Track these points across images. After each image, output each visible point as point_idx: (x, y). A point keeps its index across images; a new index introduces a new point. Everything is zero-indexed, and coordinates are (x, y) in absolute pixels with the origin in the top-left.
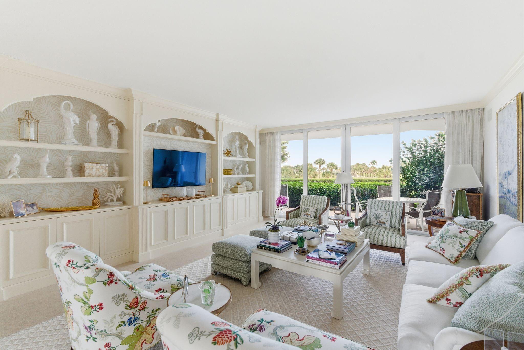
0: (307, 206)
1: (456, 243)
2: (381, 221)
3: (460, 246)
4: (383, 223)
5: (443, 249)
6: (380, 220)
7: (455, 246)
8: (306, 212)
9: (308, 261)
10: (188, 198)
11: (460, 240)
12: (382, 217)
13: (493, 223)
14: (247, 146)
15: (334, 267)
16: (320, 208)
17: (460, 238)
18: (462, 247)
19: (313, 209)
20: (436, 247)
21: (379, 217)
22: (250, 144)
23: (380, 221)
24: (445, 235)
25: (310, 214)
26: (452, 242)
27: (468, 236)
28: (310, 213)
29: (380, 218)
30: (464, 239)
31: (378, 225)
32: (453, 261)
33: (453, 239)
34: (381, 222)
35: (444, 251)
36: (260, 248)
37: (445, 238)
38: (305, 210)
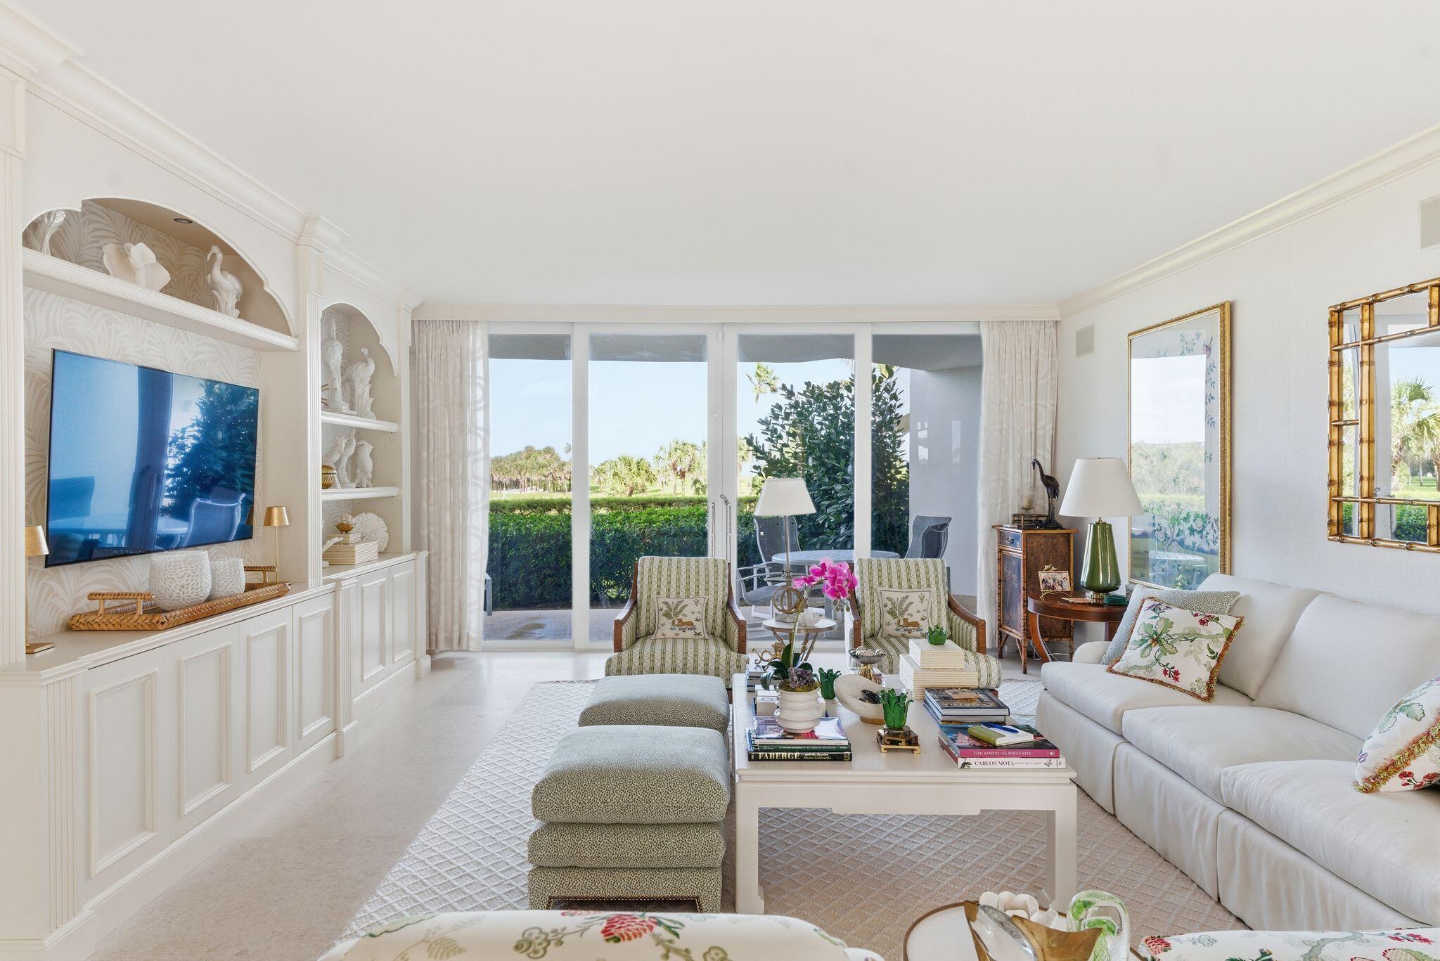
0: (668, 597)
1: (1202, 651)
2: (910, 620)
3: (1211, 655)
4: (916, 624)
5: (1173, 670)
6: (906, 616)
7: (1200, 657)
8: (676, 615)
9: (964, 764)
10: (210, 608)
11: (1207, 641)
12: (910, 610)
13: (1237, 594)
14: (372, 367)
15: (1051, 767)
16: (716, 599)
17: (1208, 637)
18: (1213, 658)
19: (697, 603)
20: (1148, 668)
21: (904, 607)
22: (382, 358)
23: (905, 620)
24: (1164, 635)
25: (690, 623)
26: (1193, 648)
27: (1221, 631)
28: (691, 618)
29: (906, 613)
30: (1214, 638)
31: (902, 631)
32: (1204, 695)
33: (1192, 641)
34: (909, 624)
35: (1177, 673)
36: (763, 759)
37: (1169, 642)
38: (670, 609)
